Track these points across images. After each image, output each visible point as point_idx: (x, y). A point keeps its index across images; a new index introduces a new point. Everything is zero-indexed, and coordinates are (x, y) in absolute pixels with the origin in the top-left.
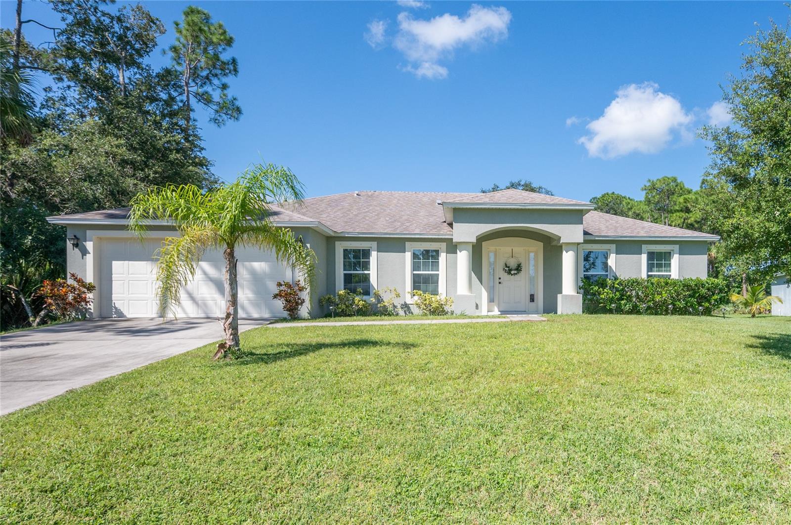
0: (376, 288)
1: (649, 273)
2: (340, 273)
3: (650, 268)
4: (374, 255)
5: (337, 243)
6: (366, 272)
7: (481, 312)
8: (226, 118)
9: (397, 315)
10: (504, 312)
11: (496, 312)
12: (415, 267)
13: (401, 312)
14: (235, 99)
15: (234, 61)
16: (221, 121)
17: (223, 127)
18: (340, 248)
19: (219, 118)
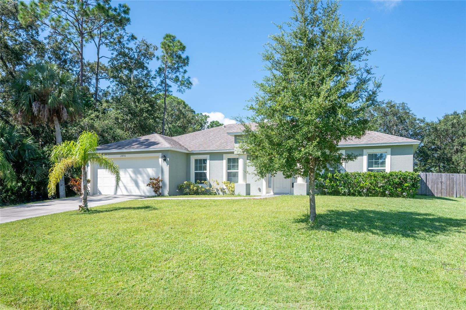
0: (209, 180)
1: (370, 168)
2: (193, 171)
3: (370, 164)
4: (208, 161)
5: (191, 156)
6: (205, 171)
7: (262, 193)
8: (185, 89)
9: (219, 194)
10: (275, 194)
11: (272, 193)
12: (229, 168)
13: (221, 193)
14: (189, 78)
15: (187, 58)
16: (183, 90)
17: (184, 93)
18: (193, 159)
19: (181, 89)
